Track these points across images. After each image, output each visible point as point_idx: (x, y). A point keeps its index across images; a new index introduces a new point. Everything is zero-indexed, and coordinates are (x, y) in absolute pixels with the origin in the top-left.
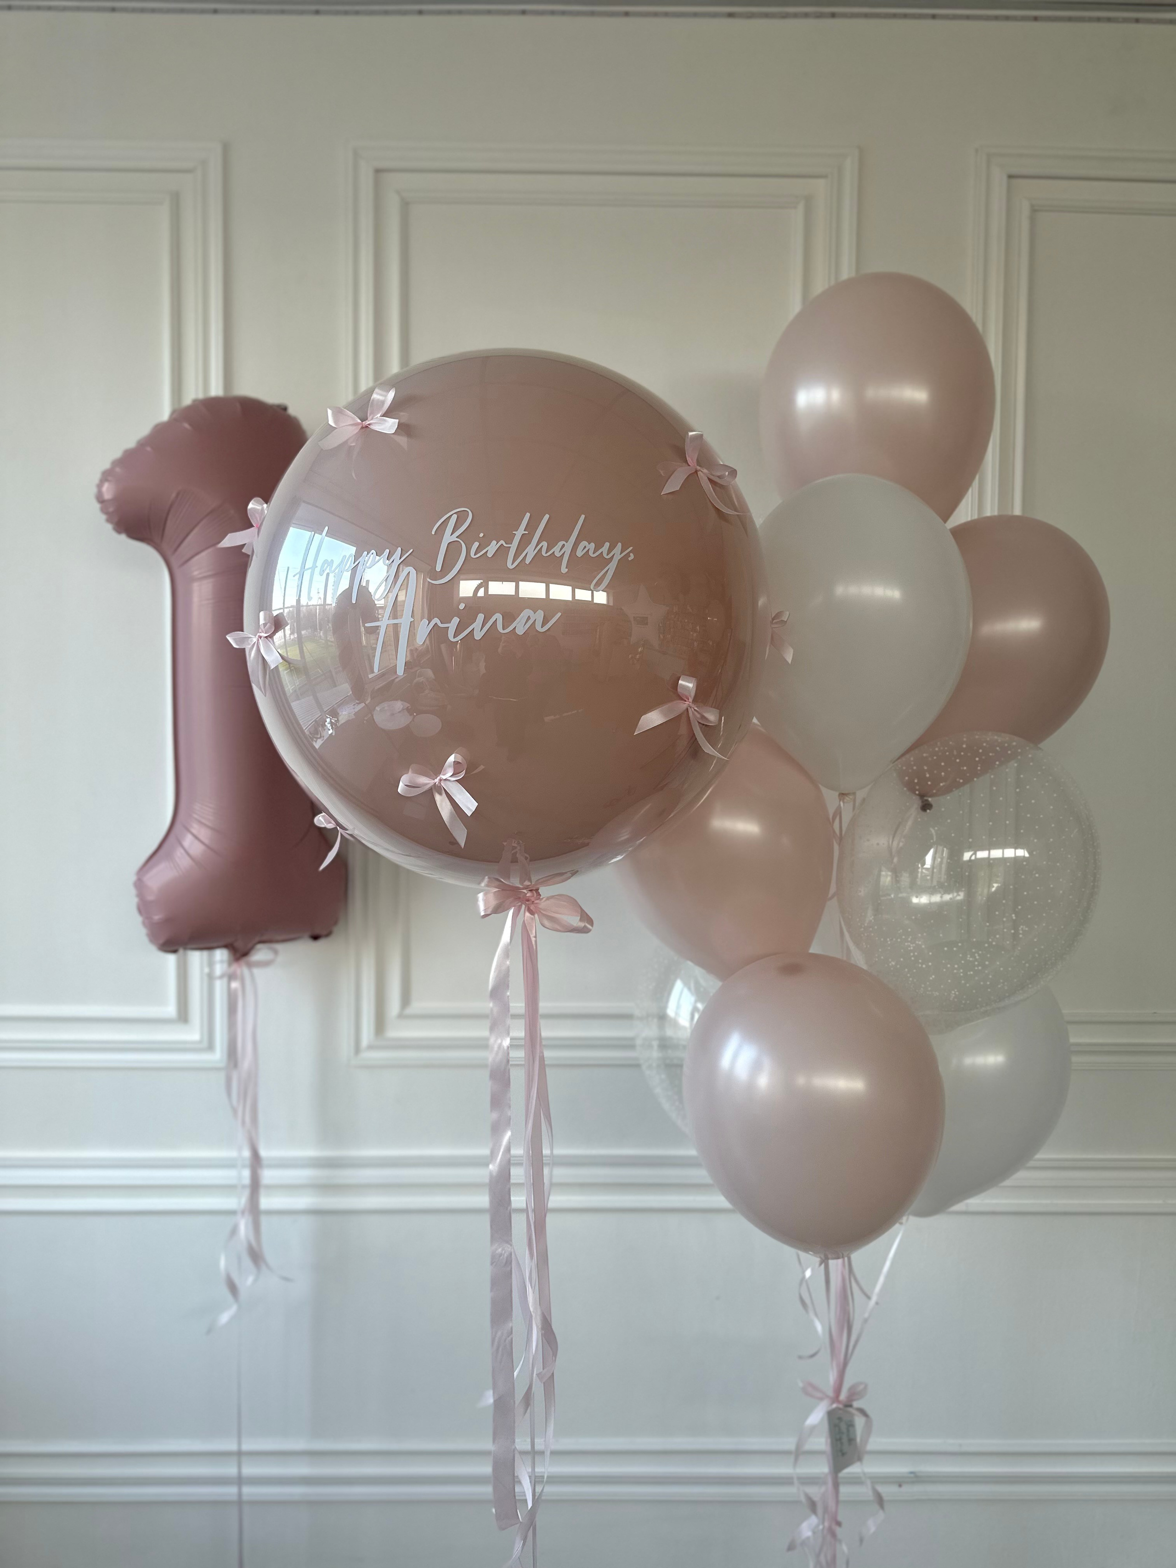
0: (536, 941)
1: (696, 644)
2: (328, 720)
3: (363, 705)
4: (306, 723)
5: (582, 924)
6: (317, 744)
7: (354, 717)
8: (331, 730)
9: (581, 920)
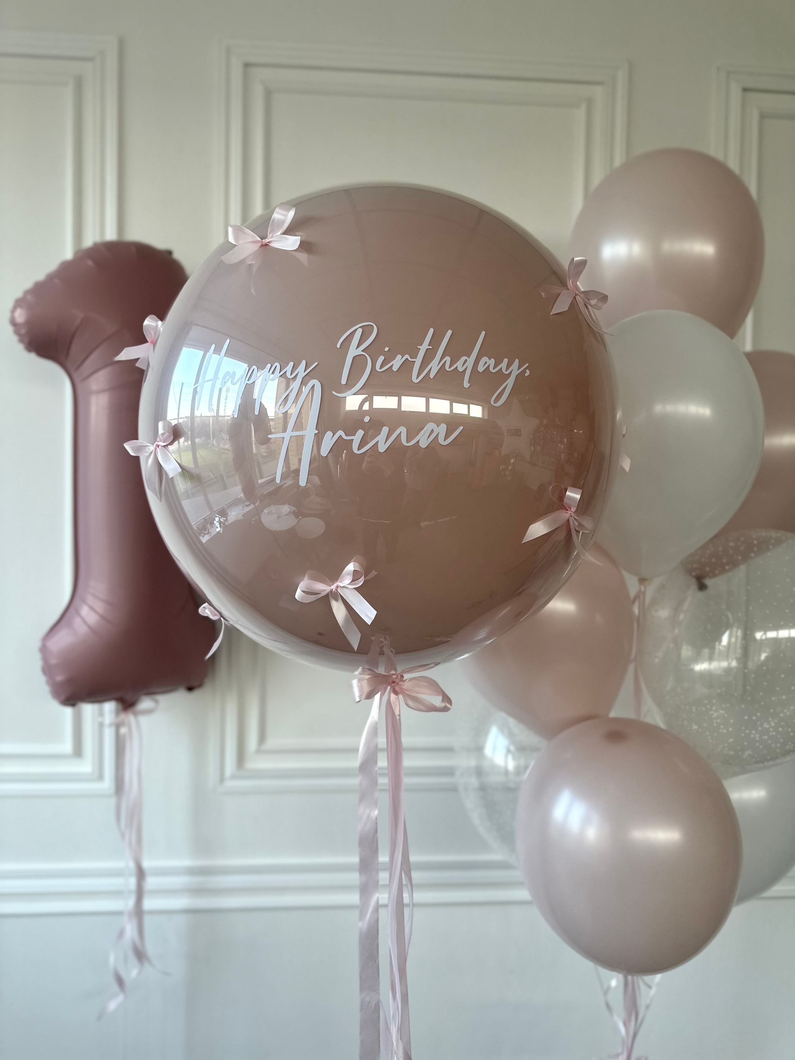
0: (400, 719)
1: (563, 456)
2: (217, 519)
3: (252, 506)
4: (194, 519)
5: (443, 705)
6: (204, 539)
7: (243, 518)
8: (219, 528)
9: (443, 701)
